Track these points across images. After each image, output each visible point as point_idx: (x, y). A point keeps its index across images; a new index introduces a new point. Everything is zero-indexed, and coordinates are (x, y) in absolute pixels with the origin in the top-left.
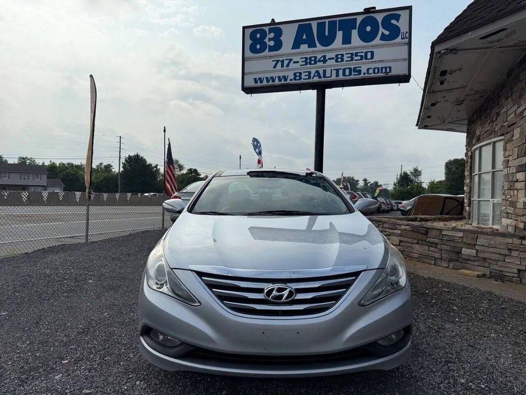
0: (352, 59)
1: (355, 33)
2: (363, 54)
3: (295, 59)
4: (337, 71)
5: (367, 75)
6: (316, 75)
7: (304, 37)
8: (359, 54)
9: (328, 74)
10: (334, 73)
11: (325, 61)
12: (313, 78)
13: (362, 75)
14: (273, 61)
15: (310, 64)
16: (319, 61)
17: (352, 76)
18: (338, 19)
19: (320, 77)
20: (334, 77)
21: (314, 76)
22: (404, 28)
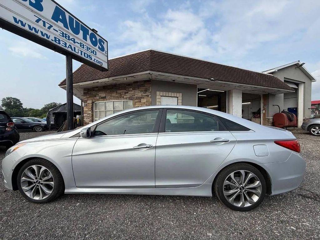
0: (88, 50)
1: (88, 37)
2: (92, 50)
3: (54, 27)
4: (81, 52)
5: (94, 62)
6: (70, 47)
7: (61, 17)
8: (91, 49)
9: (77, 51)
10: (80, 52)
11: (75, 42)
12: (68, 48)
13: (92, 61)
14: (34, 15)
15: (66, 38)
16: (71, 39)
17: (88, 59)
18: (80, 23)
19: (72, 50)
20: (79, 54)
21: (68, 47)
22: (106, 49)
